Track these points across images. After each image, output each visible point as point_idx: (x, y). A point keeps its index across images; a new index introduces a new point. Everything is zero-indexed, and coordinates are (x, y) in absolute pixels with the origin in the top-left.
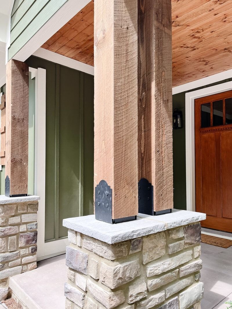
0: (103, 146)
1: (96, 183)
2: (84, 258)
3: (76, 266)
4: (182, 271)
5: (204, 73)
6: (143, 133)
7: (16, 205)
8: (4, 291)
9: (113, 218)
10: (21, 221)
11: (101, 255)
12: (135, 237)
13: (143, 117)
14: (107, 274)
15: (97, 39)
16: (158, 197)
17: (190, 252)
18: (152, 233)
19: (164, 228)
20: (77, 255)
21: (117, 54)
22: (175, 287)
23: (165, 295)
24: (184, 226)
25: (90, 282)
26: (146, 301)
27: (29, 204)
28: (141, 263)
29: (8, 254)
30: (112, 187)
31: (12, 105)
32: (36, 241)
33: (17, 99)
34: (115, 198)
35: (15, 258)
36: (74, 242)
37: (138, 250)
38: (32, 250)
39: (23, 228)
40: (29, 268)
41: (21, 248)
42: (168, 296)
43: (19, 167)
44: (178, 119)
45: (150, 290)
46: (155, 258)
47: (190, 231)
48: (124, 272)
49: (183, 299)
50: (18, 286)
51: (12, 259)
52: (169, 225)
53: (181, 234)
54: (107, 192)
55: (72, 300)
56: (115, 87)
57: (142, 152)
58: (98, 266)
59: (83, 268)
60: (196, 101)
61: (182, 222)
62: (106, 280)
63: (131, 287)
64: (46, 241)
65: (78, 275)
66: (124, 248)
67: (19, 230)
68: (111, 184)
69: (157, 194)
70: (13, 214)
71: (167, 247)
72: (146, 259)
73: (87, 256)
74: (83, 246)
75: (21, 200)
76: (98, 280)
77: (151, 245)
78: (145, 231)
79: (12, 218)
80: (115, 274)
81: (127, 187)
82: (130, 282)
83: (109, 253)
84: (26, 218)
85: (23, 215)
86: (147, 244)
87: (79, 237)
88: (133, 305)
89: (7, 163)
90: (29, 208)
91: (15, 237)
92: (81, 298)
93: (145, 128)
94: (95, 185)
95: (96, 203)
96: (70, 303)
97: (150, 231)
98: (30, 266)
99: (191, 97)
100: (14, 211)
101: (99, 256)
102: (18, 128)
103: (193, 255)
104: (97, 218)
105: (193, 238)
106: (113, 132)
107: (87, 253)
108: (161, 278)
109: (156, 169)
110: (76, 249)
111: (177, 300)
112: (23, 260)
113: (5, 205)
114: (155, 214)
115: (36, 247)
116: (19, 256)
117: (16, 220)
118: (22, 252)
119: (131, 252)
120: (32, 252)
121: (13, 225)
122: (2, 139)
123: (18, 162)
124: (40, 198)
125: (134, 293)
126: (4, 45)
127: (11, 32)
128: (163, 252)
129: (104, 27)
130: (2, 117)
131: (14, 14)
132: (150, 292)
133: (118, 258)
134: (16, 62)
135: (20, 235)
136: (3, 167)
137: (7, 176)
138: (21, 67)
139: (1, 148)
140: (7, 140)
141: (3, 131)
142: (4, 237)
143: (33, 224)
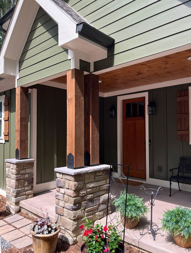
0: (71, 140)
1: (67, 154)
2: (64, 182)
3: (60, 185)
4: (101, 188)
5: (126, 87)
6: (87, 133)
7: (23, 164)
8: (17, 208)
9: (74, 167)
10: (26, 172)
11: (70, 180)
12: (82, 173)
13: (87, 126)
14: (72, 185)
15: (68, 98)
16: (92, 159)
17: (105, 181)
18: (88, 172)
19: (93, 171)
20: (61, 181)
21: (76, 106)
22: (98, 194)
23: (94, 196)
24: (102, 170)
25: (66, 190)
26: (86, 197)
27: (29, 163)
28: (84, 183)
29: (19, 189)
30: (74, 156)
31: (20, 111)
32: (33, 183)
33: (23, 108)
34: (75, 160)
35: (23, 191)
36: (59, 177)
37: (83, 178)
38: (31, 187)
39: (27, 176)
40: (30, 197)
41: (26, 186)
42: (95, 196)
43: (24, 144)
44: (113, 112)
45: (88, 193)
46: (90, 182)
47: (105, 172)
48: (78, 185)
49: (101, 198)
50: (26, 204)
51: (21, 192)
52: (95, 170)
53: (101, 174)
54: (72, 158)
55: (58, 198)
56: (75, 119)
57: (86, 140)
58: (69, 184)
59: (63, 185)
60: (124, 101)
61: (101, 168)
62: (72, 188)
63: (80, 191)
64: (37, 184)
65: (61, 189)
66: (78, 177)
67: (25, 177)
68: (74, 155)
69: (92, 158)
70: (22, 169)
71: (95, 178)
72: (86, 182)
73: (65, 181)
74: (63, 178)
75: (26, 161)
76: (69, 188)
77: (88, 177)
78: (85, 171)
79: (21, 171)
80: (75, 185)
81: (80, 156)
82: (80, 189)
83: (73, 179)
84: (28, 171)
85: (26, 169)
86: (87, 176)
87: (61, 175)
88: (81, 197)
89: (17, 141)
90: (29, 166)
91: (23, 180)
92: (62, 196)
93: (87, 131)
94: (67, 155)
95: (68, 162)
96: (58, 200)
97: (87, 171)
98: (30, 196)
99: (120, 99)
100: (22, 167)
101: (69, 180)
102: (24, 123)
103: (106, 182)
104: (68, 168)
105: (106, 175)
106: (74, 135)
107: (65, 180)
108: (92, 189)
109: (91, 148)
110: (60, 179)
111: (99, 199)
112: (26, 192)
113: (18, 164)
114: (91, 166)
115: (33, 186)
116: (24, 190)
117: (23, 172)
118: (26, 188)
119: (80, 179)
120: (31, 189)
121: (22, 174)
122: (5, 124)
123: (23, 141)
124: (34, 160)
125: (82, 193)
126: (14, 77)
127: (19, 71)
128: (93, 180)
129: (71, 94)
130: (5, 110)
131: (21, 62)
132: (88, 194)
133: (76, 180)
134: (22, 88)
135: (25, 180)
136: (5, 141)
137: (17, 149)
138: (25, 90)
139: (5, 130)
140: (16, 129)
141: (7, 119)
142: (18, 180)
143: (31, 174)
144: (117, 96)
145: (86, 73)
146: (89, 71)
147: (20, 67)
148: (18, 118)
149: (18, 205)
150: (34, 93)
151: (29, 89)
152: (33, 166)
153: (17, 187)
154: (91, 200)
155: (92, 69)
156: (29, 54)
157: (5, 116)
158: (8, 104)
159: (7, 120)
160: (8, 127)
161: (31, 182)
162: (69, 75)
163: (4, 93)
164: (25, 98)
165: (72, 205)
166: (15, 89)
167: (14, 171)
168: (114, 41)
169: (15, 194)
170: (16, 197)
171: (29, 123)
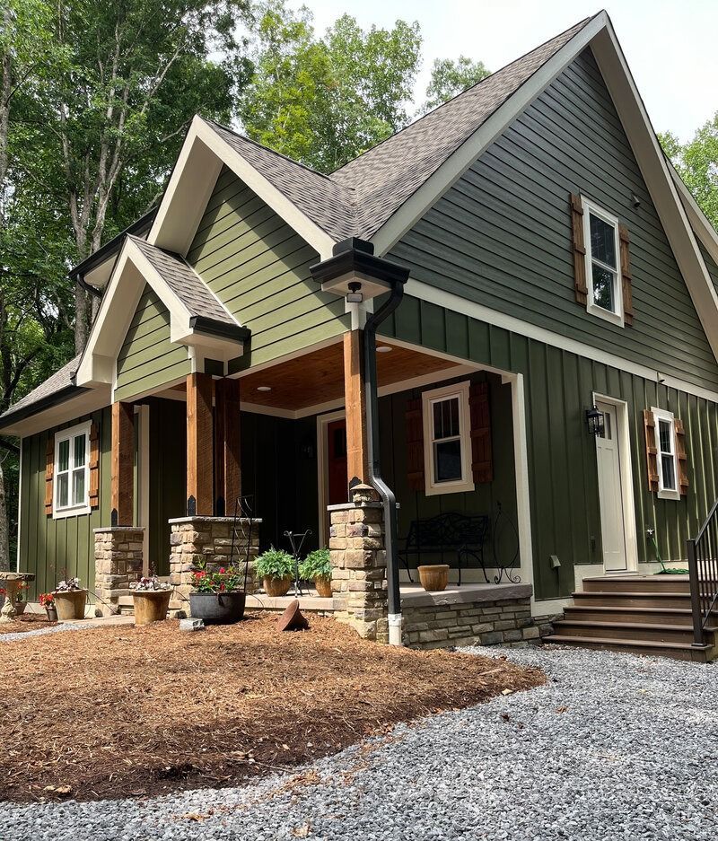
1: (188, 498)
2: (181, 535)
3: (176, 541)
4: (241, 550)
7: (124, 534)
9: (196, 515)
10: (129, 549)
12: (205, 520)
13: (221, 458)
14: (191, 537)
16: (228, 508)
19: (225, 520)
20: (177, 536)
23: (227, 558)
25: (184, 545)
26: (214, 556)
27: (134, 534)
28: (211, 535)
29: (118, 576)
30: (197, 500)
31: (119, 443)
32: (142, 569)
33: (124, 437)
34: (197, 504)
35: (124, 581)
36: (175, 529)
39: (130, 555)
41: (129, 573)
42: (230, 560)
43: (125, 500)
44: (308, 448)
46: (221, 536)
48: (199, 537)
51: (121, 581)
52: (230, 520)
54: (194, 502)
55: (174, 561)
57: (220, 480)
58: (187, 536)
60: (330, 425)
61: (240, 520)
62: (191, 541)
63: (204, 546)
65: (177, 547)
66: (199, 526)
67: (127, 556)
68: (195, 496)
69: (227, 505)
70: (122, 541)
71: (229, 533)
72: (214, 535)
74: (180, 529)
75: (130, 530)
76: (187, 543)
79: (121, 544)
80: (194, 535)
81: (205, 499)
82: (203, 543)
84: (133, 546)
85: (130, 544)
87: (178, 527)
88: (204, 554)
89: (114, 496)
90: (135, 538)
91: (124, 562)
93: (220, 465)
94: (187, 500)
95: (188, 511)
99: (322, 421)
100: (123, 538)
101: (188, 531)
108: (223, 547)
109: (227, 490)
110: (176, 533)
114: (225, 516)
115: (142, 575)
116: (126, 580)
117: (124, 547)
121: (122, 551)
122: (92, 475)
123: (125, 496)
124: (145, 529)
125: (206, 549)
126: (110, 386)
127: (118, 375)
128: (227, 535)
129: (192, 409)
130: (92, 449)
131: (121, 360)
132: (216, 553)
133: (196, 529)
134: (122, 404)
135: (128, 562)
136: (93, 508)
137: (114, 509)
138: (127, 407)
139: (91, 486)
140: (113, 476)
141: (95, 465)
142: (115, 560)
143: (139, 554)
144: (316, 415)
145: (215, 377)
146: (221, 373)
147: (119, 369)
148: (115, 456)
149: (115, 603)
150: (144, 412)
151: (135, 406)
152: (142, 539)
153: (114, 571)
154: (222, 563)
155: (226, 371)
156: (134, 347)
157: (92, 459)
158: (98, 438)
159: (96, 467)
160: (99, 481)
161: (138, 566)
162: (189, 381)
163: (90, 416)
164: (128, 421)
165: (191, 564)
166: (110, 407)
167: (109, 545)
168: (250, 331)
169: (110, 583)
170: (113, 587)
171: (135, 469)
